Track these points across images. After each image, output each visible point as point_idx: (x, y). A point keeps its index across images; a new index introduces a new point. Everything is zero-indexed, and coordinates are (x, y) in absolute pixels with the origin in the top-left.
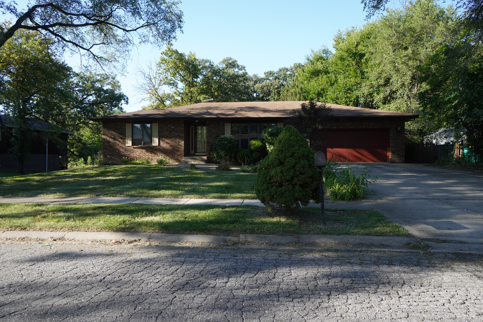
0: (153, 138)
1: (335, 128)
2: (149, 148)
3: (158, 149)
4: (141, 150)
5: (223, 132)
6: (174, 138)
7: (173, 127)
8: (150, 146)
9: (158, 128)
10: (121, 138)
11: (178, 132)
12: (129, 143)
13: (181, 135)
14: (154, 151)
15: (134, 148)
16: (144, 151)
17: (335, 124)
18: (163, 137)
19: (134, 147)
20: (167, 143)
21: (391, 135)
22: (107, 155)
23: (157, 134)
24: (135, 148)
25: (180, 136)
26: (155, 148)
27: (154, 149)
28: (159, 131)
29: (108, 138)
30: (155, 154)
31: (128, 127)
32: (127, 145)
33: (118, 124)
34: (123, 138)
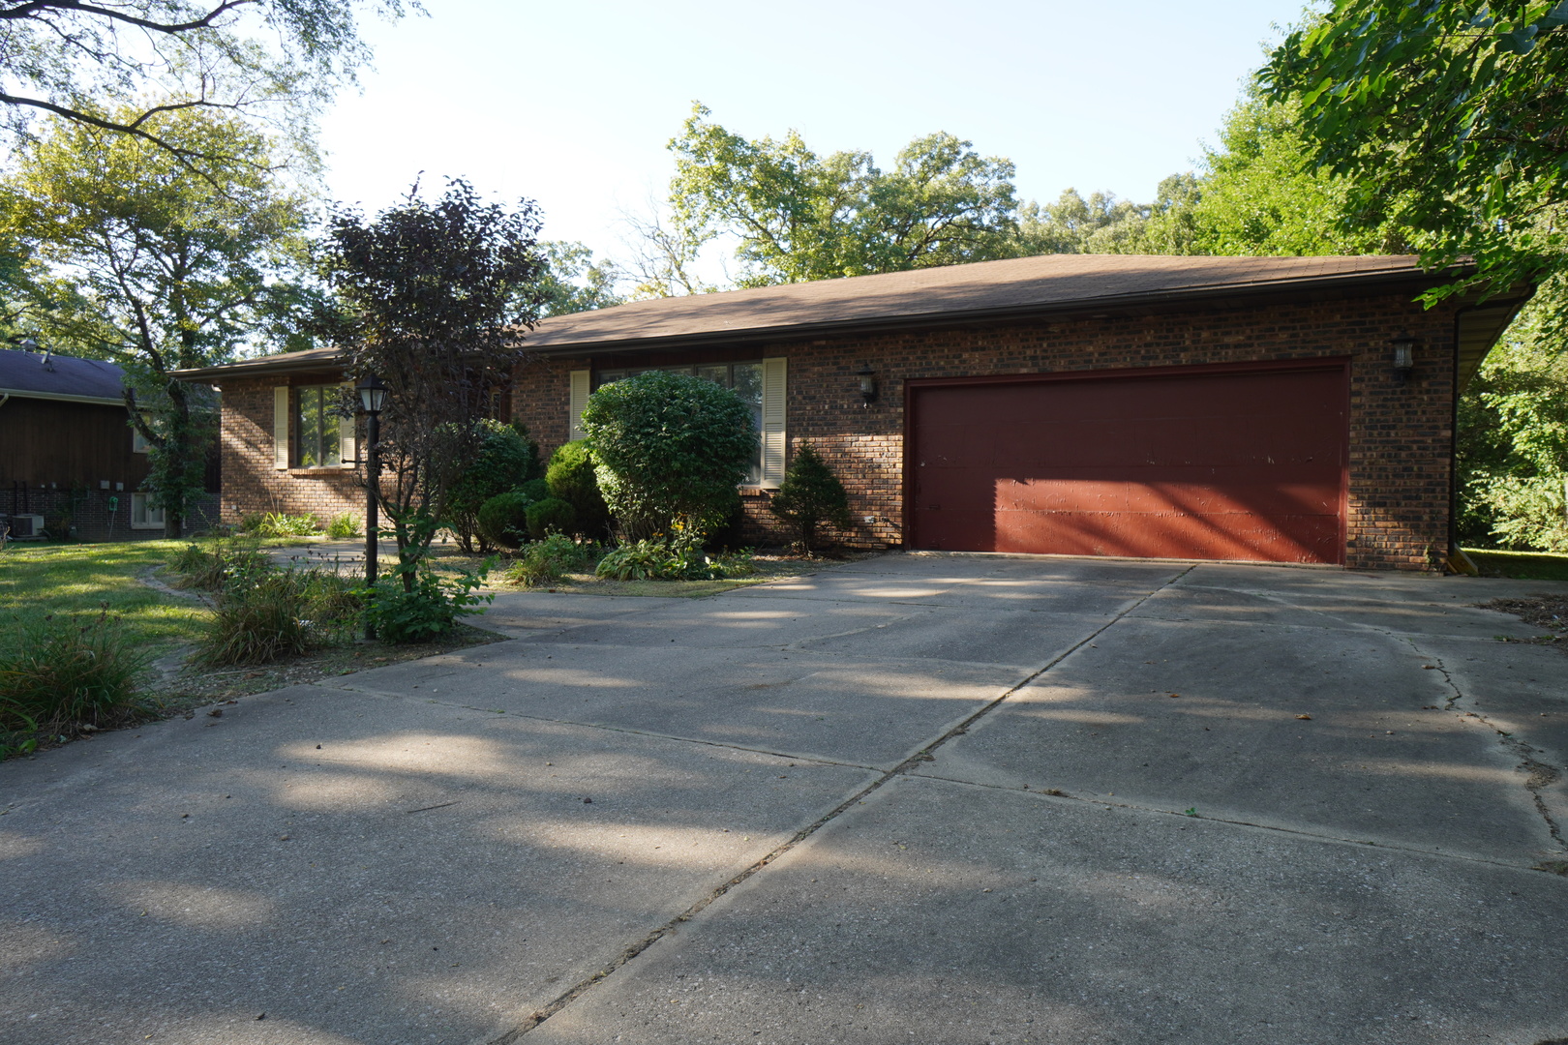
1: (1024, 371)
2: (332, 476)
3: (356, 479)
4: (313, 483)
10: (264, 442)
12: (283, 459)
14: (344, 489)
15: (294, 476)
16: (319, 487)
17: (1029, 352)
21: (1355, 400)
22: (230, 499)
24: (297, 477)
29: (234, 442)
31: (280, 401)
32: (277, 465)
33: (258, 389)
34: (269, 441)
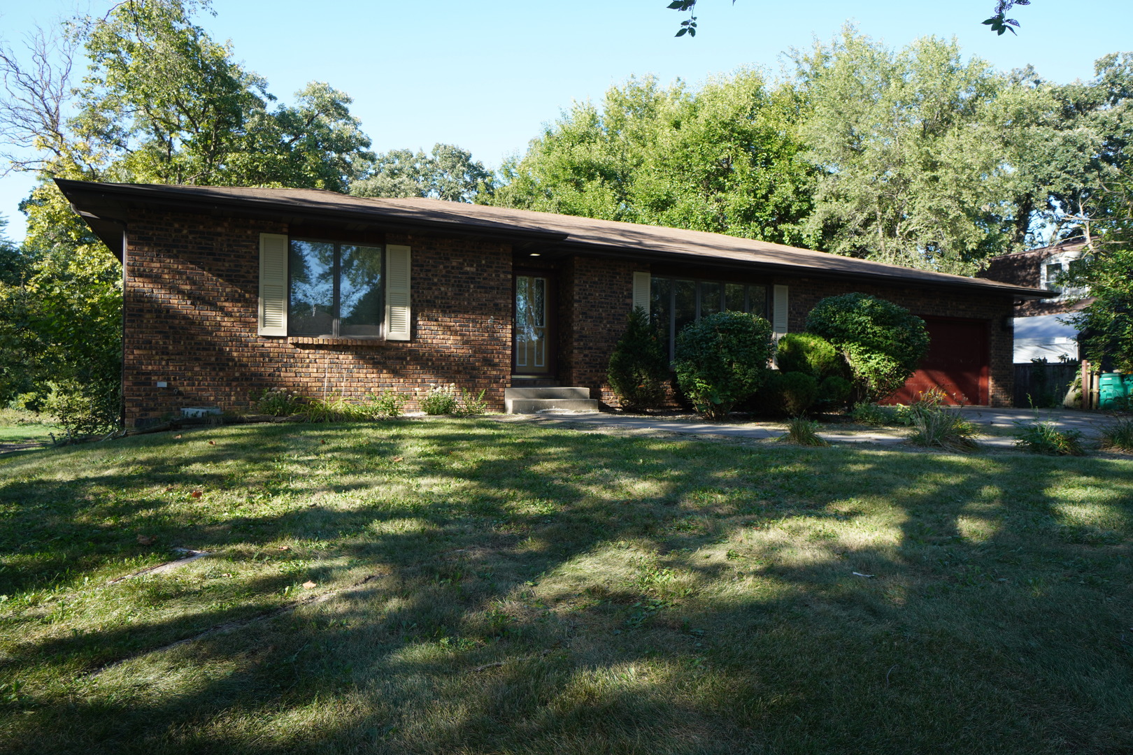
0: (387, 307)
2: (370, 348)
3: (411, 351)
4: (334, 355)
5: (628, 301)
6: (474, 311)
7: (473, 269)
8: (374, 341)
9: (412, 265)
10: (232, 299)
11: (492, 288)
12: (275, 323)
13: (501, 302)
14: (389, 363)
15: (297, 345)
16: (346, 359)
18: (431, 304)
19: (301, 340)
20: (448, 329)
21: (992, 338)
22: (149, 373)
23: (408, 291)
24: (304, 346)
25: (496, 305)
26: (398, 348)
27: (393, 353)
28: (412, 279)
29: (160, 294)
30: (396, 373)
31: (271, 251)
32: (263, 331)
33: (219, 229)
34: (246, 301)
